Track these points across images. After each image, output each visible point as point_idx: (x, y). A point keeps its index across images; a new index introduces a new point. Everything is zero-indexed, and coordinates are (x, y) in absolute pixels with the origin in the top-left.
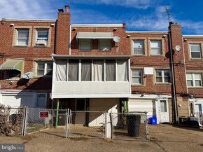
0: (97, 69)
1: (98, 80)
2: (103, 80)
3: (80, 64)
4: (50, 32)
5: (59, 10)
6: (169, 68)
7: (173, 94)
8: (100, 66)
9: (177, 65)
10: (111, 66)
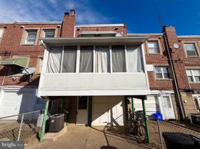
0: (100, 57)
1: (102, 71)
2: (109, 71)
3: (79, 52)
4: (56, 32)
5: (66, 14)
6: (168, 65)
7: (175, 90)
8: (104, 54)
9: (176, 61)
10: (119, 54)
